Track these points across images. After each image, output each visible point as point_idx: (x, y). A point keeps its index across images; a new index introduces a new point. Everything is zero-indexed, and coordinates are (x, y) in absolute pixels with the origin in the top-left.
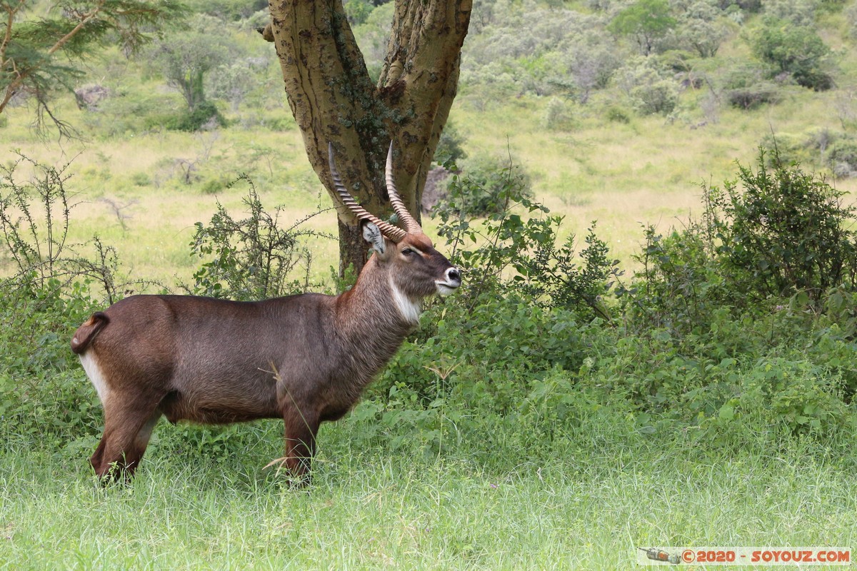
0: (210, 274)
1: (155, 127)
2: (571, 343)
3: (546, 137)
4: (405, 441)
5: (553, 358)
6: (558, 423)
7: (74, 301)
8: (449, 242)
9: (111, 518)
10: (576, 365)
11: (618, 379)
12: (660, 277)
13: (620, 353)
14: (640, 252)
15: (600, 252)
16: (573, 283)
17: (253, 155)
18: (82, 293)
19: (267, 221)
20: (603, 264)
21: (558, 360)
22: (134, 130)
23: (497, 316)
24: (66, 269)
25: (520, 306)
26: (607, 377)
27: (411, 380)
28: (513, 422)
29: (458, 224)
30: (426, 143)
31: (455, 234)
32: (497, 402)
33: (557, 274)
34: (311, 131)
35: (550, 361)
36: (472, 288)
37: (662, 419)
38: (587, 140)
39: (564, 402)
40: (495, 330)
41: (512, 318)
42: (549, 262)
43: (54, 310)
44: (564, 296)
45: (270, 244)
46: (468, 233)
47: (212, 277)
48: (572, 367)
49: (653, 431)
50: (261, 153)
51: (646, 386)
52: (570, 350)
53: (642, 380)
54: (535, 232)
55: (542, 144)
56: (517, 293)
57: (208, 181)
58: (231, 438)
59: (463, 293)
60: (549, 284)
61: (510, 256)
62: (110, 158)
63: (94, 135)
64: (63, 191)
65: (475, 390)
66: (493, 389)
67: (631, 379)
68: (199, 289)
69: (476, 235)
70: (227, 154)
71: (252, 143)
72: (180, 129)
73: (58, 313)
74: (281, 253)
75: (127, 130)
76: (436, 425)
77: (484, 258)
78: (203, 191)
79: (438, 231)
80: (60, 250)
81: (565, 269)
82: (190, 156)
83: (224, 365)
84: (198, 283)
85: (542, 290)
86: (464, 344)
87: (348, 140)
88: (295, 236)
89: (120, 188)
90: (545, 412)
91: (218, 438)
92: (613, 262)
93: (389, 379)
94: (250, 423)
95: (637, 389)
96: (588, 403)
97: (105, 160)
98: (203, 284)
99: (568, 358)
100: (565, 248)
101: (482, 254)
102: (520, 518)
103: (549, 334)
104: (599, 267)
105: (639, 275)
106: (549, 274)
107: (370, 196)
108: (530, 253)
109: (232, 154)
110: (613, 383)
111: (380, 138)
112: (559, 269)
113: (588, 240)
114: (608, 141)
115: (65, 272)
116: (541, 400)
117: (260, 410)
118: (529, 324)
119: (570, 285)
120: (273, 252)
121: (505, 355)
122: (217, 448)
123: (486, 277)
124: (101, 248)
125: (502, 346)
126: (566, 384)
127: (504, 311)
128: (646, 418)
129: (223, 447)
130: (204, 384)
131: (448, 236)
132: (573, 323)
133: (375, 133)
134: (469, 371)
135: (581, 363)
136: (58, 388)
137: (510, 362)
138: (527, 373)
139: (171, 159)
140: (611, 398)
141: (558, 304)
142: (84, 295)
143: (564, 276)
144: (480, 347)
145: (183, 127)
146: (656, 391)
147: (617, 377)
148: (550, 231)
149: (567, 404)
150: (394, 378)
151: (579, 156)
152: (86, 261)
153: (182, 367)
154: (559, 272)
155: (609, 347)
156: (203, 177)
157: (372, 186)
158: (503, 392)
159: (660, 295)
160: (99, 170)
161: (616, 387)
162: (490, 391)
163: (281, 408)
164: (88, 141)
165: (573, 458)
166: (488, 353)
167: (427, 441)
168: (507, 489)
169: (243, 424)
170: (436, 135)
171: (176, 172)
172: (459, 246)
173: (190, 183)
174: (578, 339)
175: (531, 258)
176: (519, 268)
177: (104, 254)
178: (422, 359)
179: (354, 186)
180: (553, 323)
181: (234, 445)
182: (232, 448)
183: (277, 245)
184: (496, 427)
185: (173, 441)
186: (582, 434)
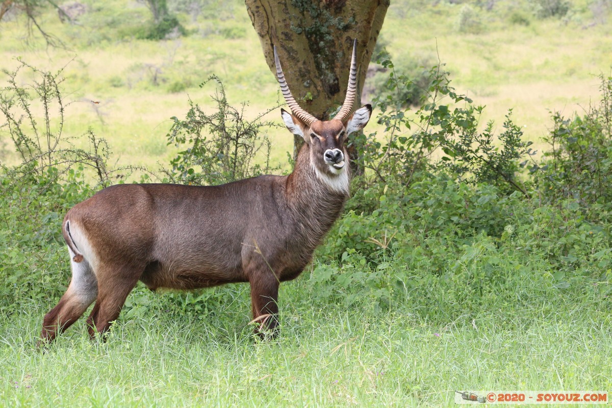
0: (184, 160)
1: (126, 38)
2: (494, 213)
3: (458, 39)
4: (358, 298)
5: (478, 226)
6: (486, 281)
7: (70, 185)
8: (388, 129)
9: (113, 368)
10: (499, 231)
11: (536, 243)
12: (565, 156)
13: (536, 221)
14: (548, 134)
15: (515, 136)
16: (493, 162)
17: (210, 60)
18: (76, 178)
19: (235, 115)
20: (519, 146)
21: (482, 227)
22: (109, 40)
23: (430, 192)
24: (65, 159)
25: (449, 183)
26: (525, 241)
27: (358, 247)
28: (448, 281)
29: (395, 114)
30: (365, 46)
31: (392, 122)
32: (434, 264)
33: (479, 154)
34: (267, 37)
35: (476, 229)
36: (407, 168)
37: (574, 276)
38: (494, 41)
39: (491, 262)
40: (429, 203)
41: (443, 193)
42: (472, 145)
43: (53, 193)
44: (485, 173)
45: (237, 134)
46: (404, 121)
47: (186, 163)
48: (495, 233)
49: (568, 286)
50: (217, 57)
51: (560, 248)
52: (493, 219)
53: (555, 244)
54: (460, 119)
55: (455, 45)
56: (445, 172)
57: (173, 82)
58: (210, 298)
59: (399, 173)
60: (472, 163)
61: (439, 140)
62: (89, 64)
63: (75, 45)
64: (58, 92)
65: (414, 254)
66: (429, 253)
67: (546, 243)
68: (175, 174)
69: (410, 123)
70: (188, 59)
71: (210, 49)
72: (147, 38)
73: (57, 196)
74: (247, 142)
75: (103, 40)
76: (383, 284)
77: (417, 143)
78: (168, 91)
79: (378, 119)
80: (57, 143)
81: (486, 150)
82: (157, 61)
83: (198, 237)
84: (174, 168)
85: (466, 169)
86: (402, 215)
87: (299, 45)
88: (258, 126)
89: (98, 90)
90: (475, 271)
91: (199, 299)
92: (527, 143)
93: (341, 246)
94: (225, 285)
95: (551, 251)
96: (511, 263)
97: (85, 66)
98: (179, 169)
99: (491, 226)
100: (486, 133)
101: (416, 139)
102: (460, 361)
103: (475, 206)
104: (515, 148)
105: (547, 154)
106: (472, 155)
107: (319, 92)
108: (455, 138)
109: (192, 59)
110: (532, 246)
111: (326, 42)
112: (481, 151)
113: (506, 125)
114: (511, 41)
115: (65, 161)
116: (471, 262)
117: (228, 275)
118: (458, 198)
119: (489, 164)
120: (240, 141)
121: (437, 224)
122: (198, 307)
123: (419, 158)
124: (94, 140)
125: (435, 217)
126: (492, 247)
127: (436, 187)
128: (561, 276)
129: (203, 307)
130: (182, 254)
131: (387, 124)
132: (495, 196)
133: (322, 38)
134: (409, 239)
135: (503, 230)
136: (62, 259)
137: (442, 230)
138: (456, 239)
139: (141, 64)
140: (530, 258)
141: (481, 180)
142: (78, 180)
143: (486, 157)
144: (416, 218)
145: (150, 37)
146: (568, 253)
147: (534, 241)
148: (473, 119)
149: (494, 265)
150: (344, 245)
151: (487, 55)
152: (82, 151)
153: (162, 240)
154: (481, 153)
155: (526, 216)
156: (168, 79)
157: (320, 83)
158: (438, 255)
159: (565, 171)
160: (80, 74)
161: (534, 249)
162: (427, 255)
163: (246, 272)
164: (70, 50)
165: (500, 310)
166: (423, 222)
167: (376, 298)
168: (446, 337)
169: (220, 287)
170: (373, 39)
171: (145, 75)
172: (396, 132)
173: (158, 85)
174: (500, 209)
175: (456, 141)
176: (446, 151)
177: (97, 145)
178: (367, 229)
179: (305, 84)
180: (479, 197)
181: (213, 305)
182: (211, 307)
183: (243, 135)
184: (433, 285)
185: (161, 302)
186: (507, 289)
